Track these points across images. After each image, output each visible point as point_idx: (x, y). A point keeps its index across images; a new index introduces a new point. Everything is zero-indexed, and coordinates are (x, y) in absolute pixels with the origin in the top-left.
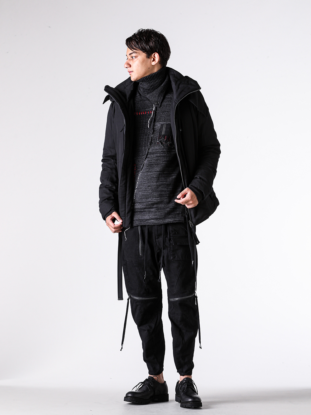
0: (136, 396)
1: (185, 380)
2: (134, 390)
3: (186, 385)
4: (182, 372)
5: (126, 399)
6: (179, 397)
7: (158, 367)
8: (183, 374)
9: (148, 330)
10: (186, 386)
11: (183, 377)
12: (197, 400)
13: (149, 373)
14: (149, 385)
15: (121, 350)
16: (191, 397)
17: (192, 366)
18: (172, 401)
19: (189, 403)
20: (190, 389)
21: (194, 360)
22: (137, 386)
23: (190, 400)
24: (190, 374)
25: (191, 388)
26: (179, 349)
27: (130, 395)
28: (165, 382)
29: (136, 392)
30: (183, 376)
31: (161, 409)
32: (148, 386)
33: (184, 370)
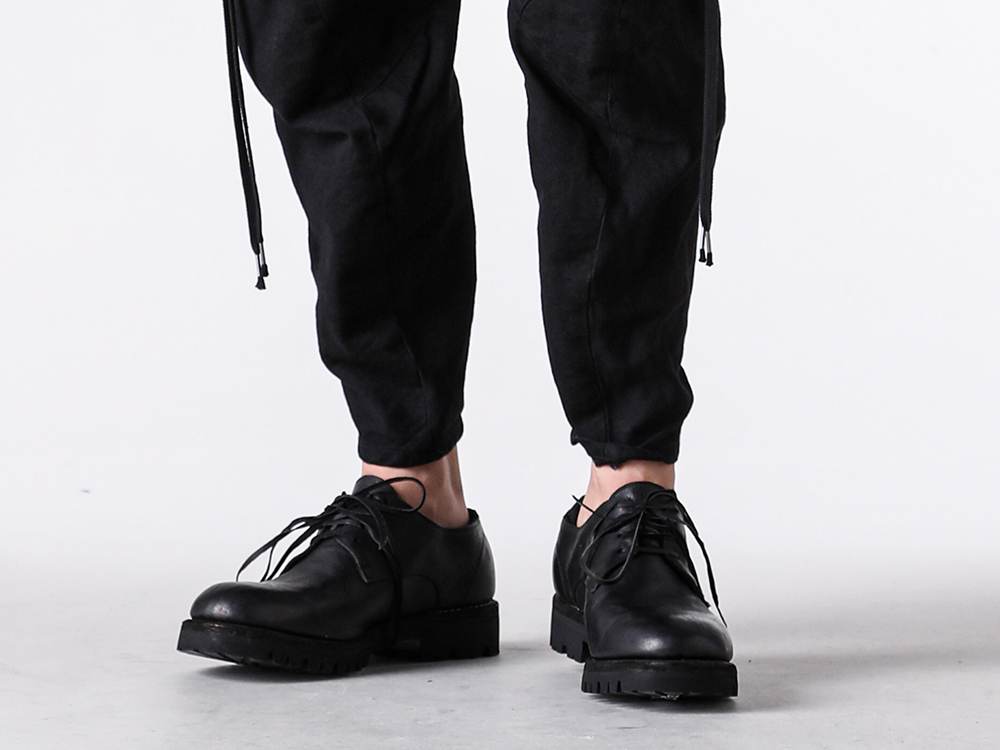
0: (268, 614)
1: (628, 503)
2: (253, 576)
3: (630, 534)
4: (610, 438)
5: (196, 634)
6: (578, 618)
7: (423, 405)
8: (612, 450)
9: (360, 137)
10: (631, 542)
11: (616, 478)
12: (701, 644)
13: (367, 453)
14: (360, 540)
15: (261, 285)
16: (660, 624)
17: (680, 399)
18: (523, 651)
19: (647, 667)
20: (657, 565)
21: (694, 361)
22: (273, 543)
23: (652, 644)
24: (667, 451)
25: (663, 557)
26: (586, 271)
27: (220, 609)
28: (473, 515)
29: (272, 585)
30: (617, 464)
31: (443, 712)
32: (355, 544)
33: (625, 425)
